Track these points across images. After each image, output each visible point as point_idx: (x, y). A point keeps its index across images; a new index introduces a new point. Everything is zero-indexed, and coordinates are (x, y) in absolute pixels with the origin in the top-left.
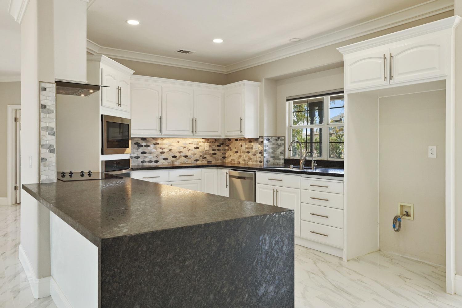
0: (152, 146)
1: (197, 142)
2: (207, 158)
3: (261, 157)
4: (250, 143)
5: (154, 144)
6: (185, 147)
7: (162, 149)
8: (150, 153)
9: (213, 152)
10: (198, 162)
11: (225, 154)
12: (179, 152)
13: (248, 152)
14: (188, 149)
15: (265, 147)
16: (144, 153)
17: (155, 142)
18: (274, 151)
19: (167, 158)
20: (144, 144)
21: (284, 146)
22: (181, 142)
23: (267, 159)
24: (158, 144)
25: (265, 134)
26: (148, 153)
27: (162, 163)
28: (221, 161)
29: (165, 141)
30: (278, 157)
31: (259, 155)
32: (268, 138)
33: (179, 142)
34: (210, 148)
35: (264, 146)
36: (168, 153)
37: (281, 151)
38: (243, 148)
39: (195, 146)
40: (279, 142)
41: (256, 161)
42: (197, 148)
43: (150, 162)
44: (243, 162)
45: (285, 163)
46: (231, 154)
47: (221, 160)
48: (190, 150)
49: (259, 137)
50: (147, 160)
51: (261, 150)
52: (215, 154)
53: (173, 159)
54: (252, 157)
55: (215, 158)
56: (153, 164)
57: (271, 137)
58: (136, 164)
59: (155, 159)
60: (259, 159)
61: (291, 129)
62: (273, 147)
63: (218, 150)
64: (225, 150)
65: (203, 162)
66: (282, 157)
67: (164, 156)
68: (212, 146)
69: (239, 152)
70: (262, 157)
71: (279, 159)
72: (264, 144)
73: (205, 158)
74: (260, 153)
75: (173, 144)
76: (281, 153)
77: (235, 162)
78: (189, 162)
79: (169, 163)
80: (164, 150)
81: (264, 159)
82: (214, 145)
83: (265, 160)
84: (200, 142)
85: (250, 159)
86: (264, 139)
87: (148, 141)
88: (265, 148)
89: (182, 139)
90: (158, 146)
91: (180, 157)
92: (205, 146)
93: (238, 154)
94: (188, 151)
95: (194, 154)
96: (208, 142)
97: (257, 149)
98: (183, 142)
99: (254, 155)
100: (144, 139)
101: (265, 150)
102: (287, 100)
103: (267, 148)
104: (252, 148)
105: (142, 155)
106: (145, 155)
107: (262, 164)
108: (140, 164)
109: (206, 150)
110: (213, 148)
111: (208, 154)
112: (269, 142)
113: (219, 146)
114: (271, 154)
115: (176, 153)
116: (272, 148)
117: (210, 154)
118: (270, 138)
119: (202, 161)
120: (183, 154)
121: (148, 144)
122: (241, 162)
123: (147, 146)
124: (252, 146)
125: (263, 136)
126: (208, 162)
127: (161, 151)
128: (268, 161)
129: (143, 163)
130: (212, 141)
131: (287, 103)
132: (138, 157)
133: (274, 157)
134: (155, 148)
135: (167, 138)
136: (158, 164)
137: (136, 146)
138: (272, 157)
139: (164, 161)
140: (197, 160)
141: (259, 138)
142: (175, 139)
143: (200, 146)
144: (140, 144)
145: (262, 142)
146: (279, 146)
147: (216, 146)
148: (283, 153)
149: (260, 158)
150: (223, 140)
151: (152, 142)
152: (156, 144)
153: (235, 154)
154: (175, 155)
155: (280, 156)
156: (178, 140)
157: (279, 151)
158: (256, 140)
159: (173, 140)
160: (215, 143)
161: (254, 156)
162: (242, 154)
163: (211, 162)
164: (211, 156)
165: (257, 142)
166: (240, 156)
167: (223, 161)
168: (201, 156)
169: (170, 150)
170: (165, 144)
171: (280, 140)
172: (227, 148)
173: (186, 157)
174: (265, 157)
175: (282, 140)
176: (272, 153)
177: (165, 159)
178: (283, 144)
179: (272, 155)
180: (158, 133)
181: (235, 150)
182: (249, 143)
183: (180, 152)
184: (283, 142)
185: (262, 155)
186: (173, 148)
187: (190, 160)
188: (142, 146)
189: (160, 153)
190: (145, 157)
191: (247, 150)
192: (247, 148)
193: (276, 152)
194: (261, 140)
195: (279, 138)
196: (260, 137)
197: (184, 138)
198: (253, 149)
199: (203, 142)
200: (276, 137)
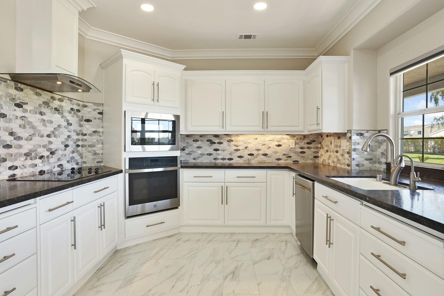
0: (225, 143)
1: (280, 138)
2: (293, 157)
4: (339, 139)
5: (228, 141)
6: (264, 145)
7: (237, 146)
8: (223, 151)
9: (301, 150)
10: (280, 162)
11: (318, 152)
12: (256, 150)
13: (337, 152)
14: (268, 147)
15: (355, 145)
16: (216, 150)
17: (229, 139)
18: (372, 150)
19: (242, 155)
20: (216, 140)
22: (259, 139)
23: (358, 162)
24: (233, 141)
25: (356, 127)
26: (221, 150)
27: (236, 161)
28: (311, 161)
29: (241, 138)
30: (379, 159)
31: (347, 156)
32: (360, 132)
33: (257, 139)
34: (297, 145)
35: (352, 144)
36: (244, 150)
37: (382, 151)
38: (333, 146)
39: (277, 143)
41: (344, 164)
42: (279, 146)
43: (223, 159)
44: (333, 164)
45: (387, 169)
46: (323, 153)
47: (311, 159)
48: (270, 147)
49: (347, 131)
50: (220, 157)
51: (349, 150)
52: (303, 152)
53: (250, 157)
54: (340, 158)
55: (303, 157)
56: (227, 162)
57: (365, 131)
58: (208, 161)
59: (229, 157)
60: (347, 162)
61: (398, 118)
63: (308, 148)
64: (317, 148)
65: (287, 162)
66: (383, 160)
67: (238, 154)
68: (300, 144)
69: (329, 151)
70: (350, 159)
71: (380, 163)
72: (353, 141)
73: (290, 157)
74: (348, 153)
75: (249, 141)
76: (382, 154)
77: (326, 164)
78: (268, 161)
79: (244, 161)
80: (238, 148)
81: (353, 162)
82: (301, 142)
84: (283, 139)
85: (338, 160)
86: (352, 133)
87: (222, 138)
88: (353, 147)
89: (260, 136)
90: (232, 143)
91: (258, 155)
92: (288, 143)
93: (329, 153)
94: (268, 149)
95: (276, 152)
96: (293, 139)
97: (345, 148)
98: (261, 139)
100: (216, 136)
101: (355, 150)
102: (392, 74)
103: (357, 147)
104: (340, 147)
105: (215, 152)
106: (218, 152)
107: (350, 168)
108: (213, 162)
109: (291, 148)
110: (301, 146)
111: (293, 153)
112: (361, 138)
113: (308, 143)
114: (366, 155)
115: (253, 150)
117: (296, 153)
118: (363, 132)
119: (285, 160)
120: (261, 152)
121: (221, 141)
122: (331, 164)
123: (220, 143)
124: (340, 144)
125: (351, 130)
126: (293, 161)
127: (236, 148)
128: (360, 165)
129: (216, 160)
130: (299, 137)
131: (392, 79)
132: (210, 154)
133: (372, 159)
134: (229, 146)
135: (243, 134)
136: (232, 161)
137: (209, 143)
138: (366, 159)
139: (239, 159)
140: (279, 159)
141: (346, 132)
142: (252, 136)
143: (284, 143)
144: (212, 140)
145: (350, 138)
146: (380, 143)
147: (305, 144)
148: (384, 155)
149: (348, 159)
150: (314, 137)
151: (225, 138)
152: (231, 141)
153: (326, 153)
154: (252, 153)
155: (381, 158)
156: (256, 136)
157: (380, 150)
158: (345, 134)
159: (249, 136)
160: (303, 140)
161: (342, 156)
162: (332, 154)
163: (298, 161)
164: (299, 155)
165: (346, 139)
166: (330, 156)
167: (315, 161)
168: (284, 155)
169: (246, 148)
170: (240, 141)
172: (319, 146)
173: (265, 155)
174: (354, 159)
177: (240, 157)
179: (368, 157)
180: (221, 129)
181: (326, 148)
183: (258, 150)
185: (350, 156)
186: (249, 146)
187: (270, 159)
188: (215, 143)
189: (235, 150)
190: (218, 154)
191: (336, 149)
192: (336, 146)
193: (375, 153)
194: (349, 135)
197: (263, 134)
198: (342, 148)
199: (287, 139)
200: (376, 130)
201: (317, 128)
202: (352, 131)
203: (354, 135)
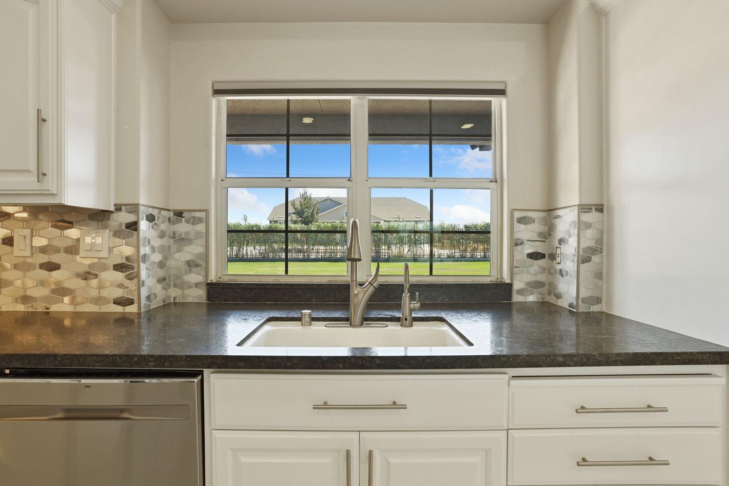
3: (127, 283)
4: (63, 228)
13: (52, 267)
15: (143, 245)
18: (166, 258)
21: (202, 241)
23: (149, 288)
25: (144, 198)
30: (178, 277)
31: (112, 276)
32: (151, 211)
35: (141, 242)
37: (189, 257)
38: (20, 249)
40: (182, 227)
41: (99, 300)
44: (21, 308)
45: (209, 297)
49: (115, 205)
51: (127, 258)
54: (76, 284)
57: (158, 210)
60: (119, 293)
62: (162, 245)
66: (195, 277)
70: (132, 285)
72: (142, 235)
74: (121, 267)
76: (191, 265)
83: (144, 292)
85: (61, 291)
86: (139, 215)
88: (142, 250)
97: (104, 254)
99: (86, 276)
102: (217, 92)
103: (148, 250)
104: (73, 249)
107: (132, 309)
112: (152, 227)
114: (158, 270)
116: (163, 249)
118: (155, 212)
124: (69, 243)
125: (134, 205)
128: (152, 297)
131: (214, 101)
133: (164, 279)
138: (159, 281)
141: (112, 209)
145: (133, 226)
146: (181, 240)
148: (197, 266)
149: (121, 286)
155: (186, 274)
158: (98, 217)
161: (85, 279)
165: (105, 227)
171: (188, 222)
174: (143, 282)
175: (195, 221)
176: (161, 265)
178: (198, 235)
179: (161, 273)
182: (57, 232)
184: (201, 227)
185: (132, 276)
192: (43, 250)
193: (169, 264)
194: (125, 217)
195: (179, 214)
196: (118, 208)
198: (82, 254)
200: (169, 210)
201: (36, 186)
202: (142, 209)
203: (143, 219)
